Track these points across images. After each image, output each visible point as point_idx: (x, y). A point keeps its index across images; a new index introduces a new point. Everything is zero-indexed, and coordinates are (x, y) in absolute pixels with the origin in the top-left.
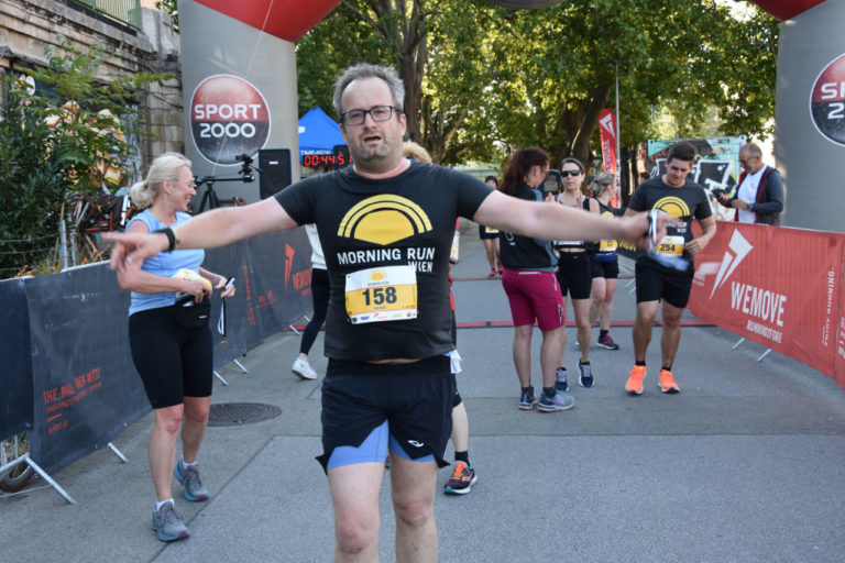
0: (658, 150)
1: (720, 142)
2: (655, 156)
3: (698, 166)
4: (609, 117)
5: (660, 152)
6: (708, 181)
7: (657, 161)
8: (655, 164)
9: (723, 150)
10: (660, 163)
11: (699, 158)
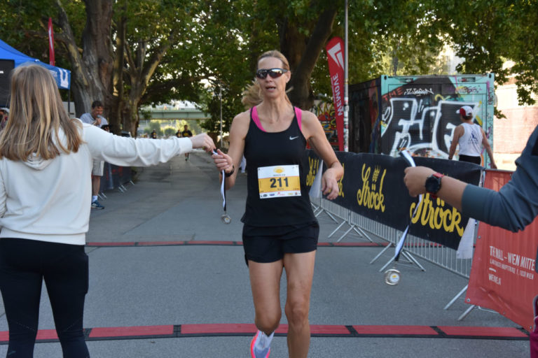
0: (392, 88)
1: (464, 80)
2: (389, 95)
3: (439, 108)
4: (338, 47)
5: (395, 90)
6: (450, 126)
7: (392, 100)
8: (389, 105)
9: (468, 91)
10: (394, 102)
11: (439, 99)
